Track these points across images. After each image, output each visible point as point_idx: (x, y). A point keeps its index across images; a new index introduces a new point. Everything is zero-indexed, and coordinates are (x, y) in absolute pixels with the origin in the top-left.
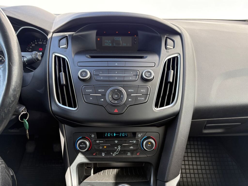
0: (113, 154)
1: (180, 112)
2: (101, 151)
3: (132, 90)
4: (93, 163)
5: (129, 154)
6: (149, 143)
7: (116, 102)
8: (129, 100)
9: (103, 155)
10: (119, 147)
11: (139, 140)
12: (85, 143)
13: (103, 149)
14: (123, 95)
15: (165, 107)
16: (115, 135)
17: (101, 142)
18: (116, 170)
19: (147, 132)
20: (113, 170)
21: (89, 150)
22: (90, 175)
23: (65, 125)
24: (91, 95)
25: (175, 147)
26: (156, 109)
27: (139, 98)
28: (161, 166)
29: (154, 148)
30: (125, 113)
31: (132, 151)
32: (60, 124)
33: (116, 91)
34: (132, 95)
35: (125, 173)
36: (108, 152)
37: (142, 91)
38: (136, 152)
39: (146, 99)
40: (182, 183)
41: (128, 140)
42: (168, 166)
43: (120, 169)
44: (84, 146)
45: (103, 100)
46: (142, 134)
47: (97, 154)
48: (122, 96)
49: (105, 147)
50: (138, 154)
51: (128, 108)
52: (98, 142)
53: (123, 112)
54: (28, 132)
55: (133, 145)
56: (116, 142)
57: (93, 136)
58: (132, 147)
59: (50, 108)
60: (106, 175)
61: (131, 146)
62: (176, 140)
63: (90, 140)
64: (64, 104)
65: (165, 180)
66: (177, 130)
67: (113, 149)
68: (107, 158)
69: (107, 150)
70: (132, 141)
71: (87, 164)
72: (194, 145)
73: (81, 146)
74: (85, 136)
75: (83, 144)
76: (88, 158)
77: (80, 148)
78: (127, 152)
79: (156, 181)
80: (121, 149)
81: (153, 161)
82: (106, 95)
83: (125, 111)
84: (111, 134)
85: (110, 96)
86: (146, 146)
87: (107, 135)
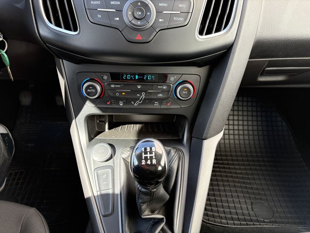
0: (135, 103)
1: (235, 43)
2: (118, 99)
3: (165, 5)
4: (108, 115)
5: (156, 104)
6: (185, 89)
7: (139, 23)
8: (160, 20)
9: (121, 105)
10: (143, 94)
11: (172, 85)
12: (94, 88)
13: (121, 96)
14: (150, 12)
15: (213, 35)
16: (137, 77)
17: (117, 86)
18: (138, 125)
19: (183, 74)
20: (134, 125)
21: (101, 97)
22: (104, 131)
23: (64, 60)
24: (98, 9)
25: (221, 95)
26: (200, 36)
27: (175, 18)
28: (199, 119)
29: (191, 96)
30: (152, 41)
31: (161, 101)
32: (56, 59)
33: (139, 4)
34: (164, 12)
35: (150, 129)
36: (127, 101)
37: (180, 5)
38: (165, 102)
39: (186, 20)
40: (224, 145)
41: (156, 85)
42: (209, 120)
43: (143, 125)
44: (94, 91)
45: (118, 19)
46: (175, 77)
47: (112, 103)
48: (148, 14)
49: (124, 94)
50: (168, 104)
51: (157, 33)
52: (113, 86)
53: (150, 40)
54: (9, 70)
55: (163, 91)
56: (139, 87)
57: (105, 77)
58: (160, 95)
59: (36, 31)
60: (125, 131)
61: (159, 93)
62: (224, 85)
63: (101, 83)
64: (58, 25)
65: (204, 137)
66: (227, 69)
67: (135, 97)
68: (126, 109)
69: (126, 98)
70: (162, 87)
71: (99, 116)
72: (243, 101)
73: (88, 90)
74: (94, 78)
75: (91, 89)
76: (100, 108)
77: (88, 94)
78: (154, 101)
79: (190, 138)
80: (146, 97)
81: (189, 114)
82: (123, 11)
83: (153, 38)
84: (132, 76)
85: (130, 13)
86: (180, 93)
87: (126, 77)
